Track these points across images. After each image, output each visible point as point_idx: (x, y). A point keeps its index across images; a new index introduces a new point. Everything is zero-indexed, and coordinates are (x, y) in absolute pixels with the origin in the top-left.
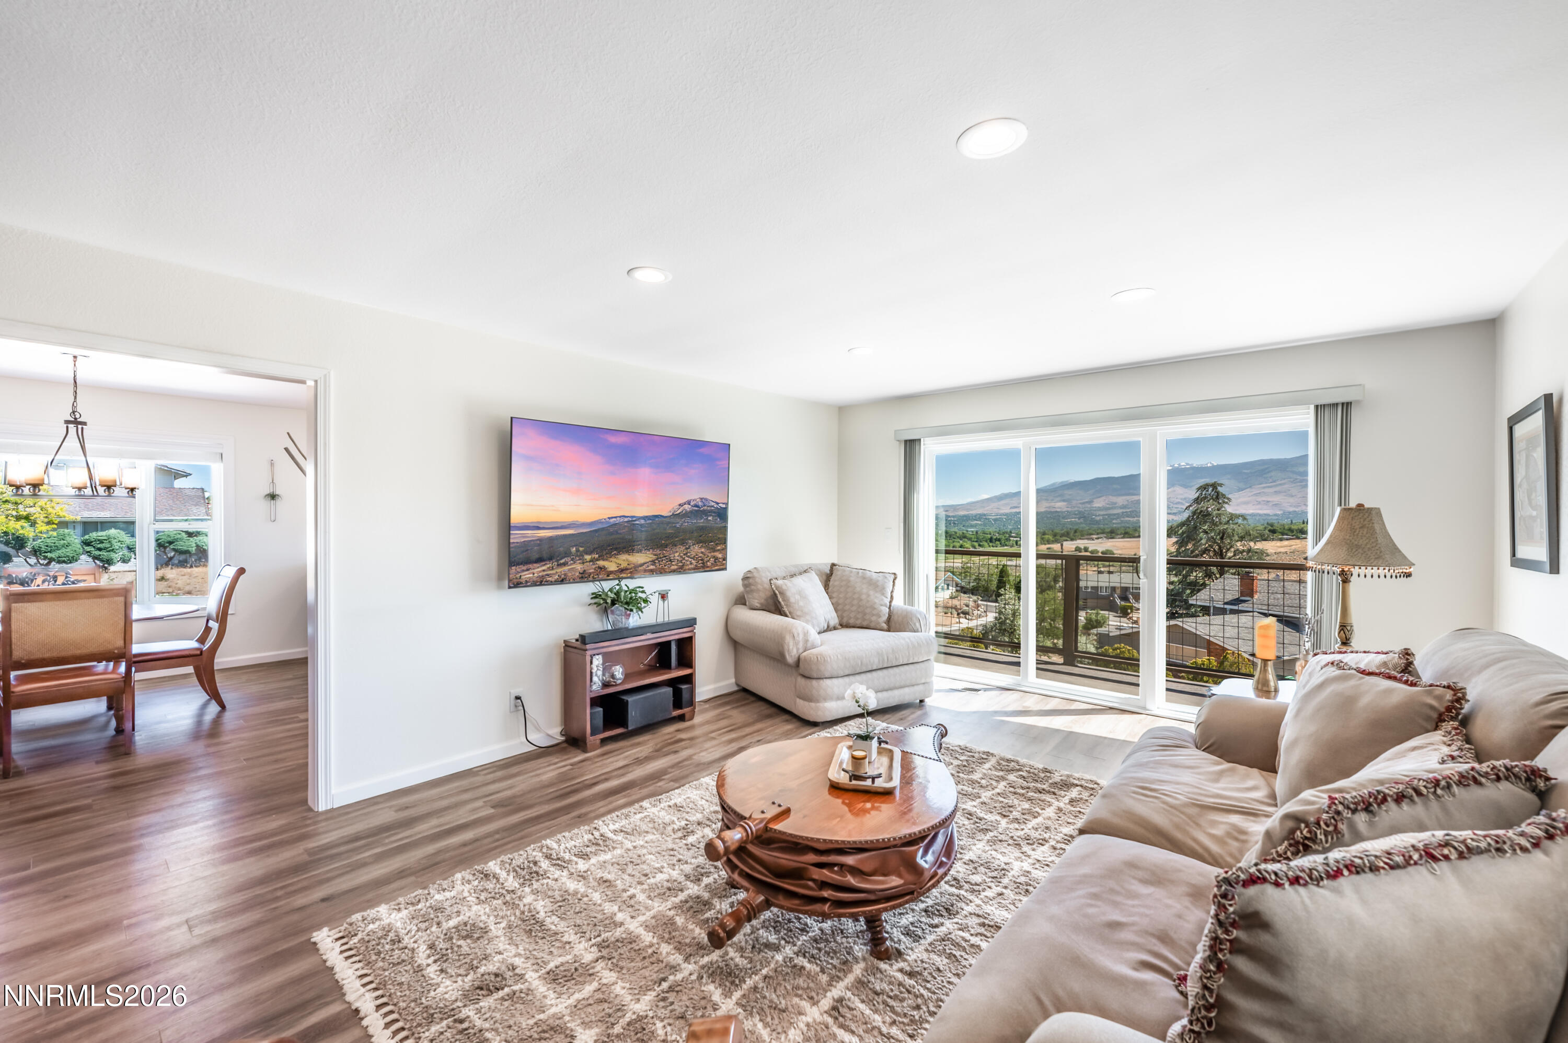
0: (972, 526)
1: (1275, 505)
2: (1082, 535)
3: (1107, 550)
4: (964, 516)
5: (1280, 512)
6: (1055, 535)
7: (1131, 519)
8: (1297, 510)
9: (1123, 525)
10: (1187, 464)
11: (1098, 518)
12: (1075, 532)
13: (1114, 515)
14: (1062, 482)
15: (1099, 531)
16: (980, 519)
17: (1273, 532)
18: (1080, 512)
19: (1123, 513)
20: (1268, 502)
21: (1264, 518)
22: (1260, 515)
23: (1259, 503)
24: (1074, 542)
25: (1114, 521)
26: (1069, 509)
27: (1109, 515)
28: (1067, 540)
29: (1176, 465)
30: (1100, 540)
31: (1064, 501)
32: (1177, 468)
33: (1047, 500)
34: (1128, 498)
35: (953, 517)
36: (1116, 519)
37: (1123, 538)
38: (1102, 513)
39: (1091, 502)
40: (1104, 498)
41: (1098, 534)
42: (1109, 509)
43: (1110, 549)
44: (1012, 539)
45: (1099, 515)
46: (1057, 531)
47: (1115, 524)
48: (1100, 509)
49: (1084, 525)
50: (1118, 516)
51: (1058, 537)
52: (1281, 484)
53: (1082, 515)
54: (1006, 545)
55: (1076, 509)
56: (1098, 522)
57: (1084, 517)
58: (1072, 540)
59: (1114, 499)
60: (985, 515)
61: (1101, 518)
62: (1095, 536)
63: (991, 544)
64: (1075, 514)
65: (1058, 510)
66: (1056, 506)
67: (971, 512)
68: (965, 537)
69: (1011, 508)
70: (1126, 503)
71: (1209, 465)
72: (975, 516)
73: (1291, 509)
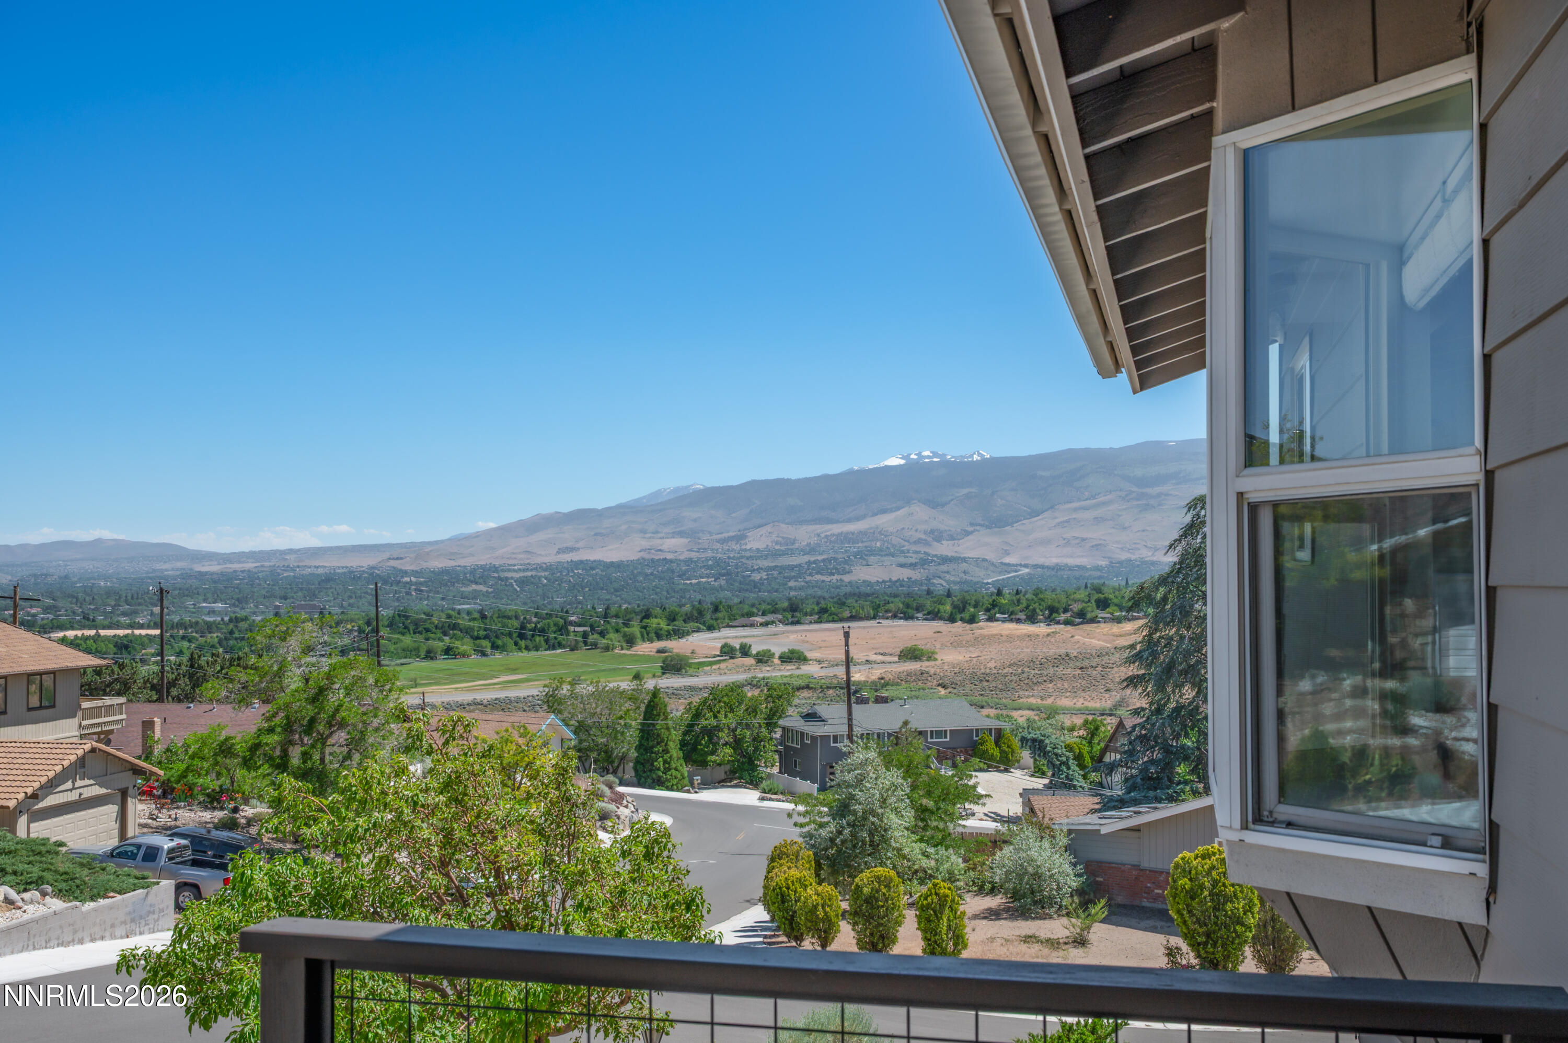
0: (465, 597)
1: (1097, 547)
2: (732, 617)
3: (792, 652)
4: (445, 571)
5: (1103, 563)
6: (672, 618)
7: (827, 578)
8: (1133, 557)
9: (810, 591)
10: (935, 454)
11: (756, 577)
12: (716, 609)
13: (792, 568)
14: (677, 489)
15: (764, 607)
16: (483, 580)
17: (1103, 604)
18: (718, 562)
19: (809, 563)
20: (1083, 540)
21: (1077, 574)
22: (1071, 568)
23: (1068, 543)
24: (716, 634)
25: (792, 584)
26: (694, 555)
27: (782, 569)
28: (698, 630)
29: (913, 456)
30: (772, 629)
31: (681, 534)
32: (916, 463)
33: (644, 531)
34: (819, 528)
35: (415, 573)
36: (795, 578)
37: (819, 621)
38: (765, 563)
39: (740, 538)
40: (769, 528)
41: (764, 614)
42: (776, 554)
43: (797, 648)
44: (571, 628)
45: (759, 570)
46: (672, 605)
47: (795, 588)
48: (760, 554)
49: (729, 594)
50: (799, 571)
51: (679, 623)
52: (1104, 504)
53: (721, 568)
54: (560, 645)
55: (710, 554)
56: (756, 586)
57: (728, 574)
58: (710, 628)
59: (789, 531)
60: (495, 569)
61: (764, 575)
62: (759, 619)
63: (522, 643)
64: (710, 568)
65: (670, 556)
66: (664, 547)
67: (462, 562)
68: (455, 627)
69: (561, 551)
70: (814, 540)
71: (976, 457)
72: (473, 572)
73: (1124, 556)
